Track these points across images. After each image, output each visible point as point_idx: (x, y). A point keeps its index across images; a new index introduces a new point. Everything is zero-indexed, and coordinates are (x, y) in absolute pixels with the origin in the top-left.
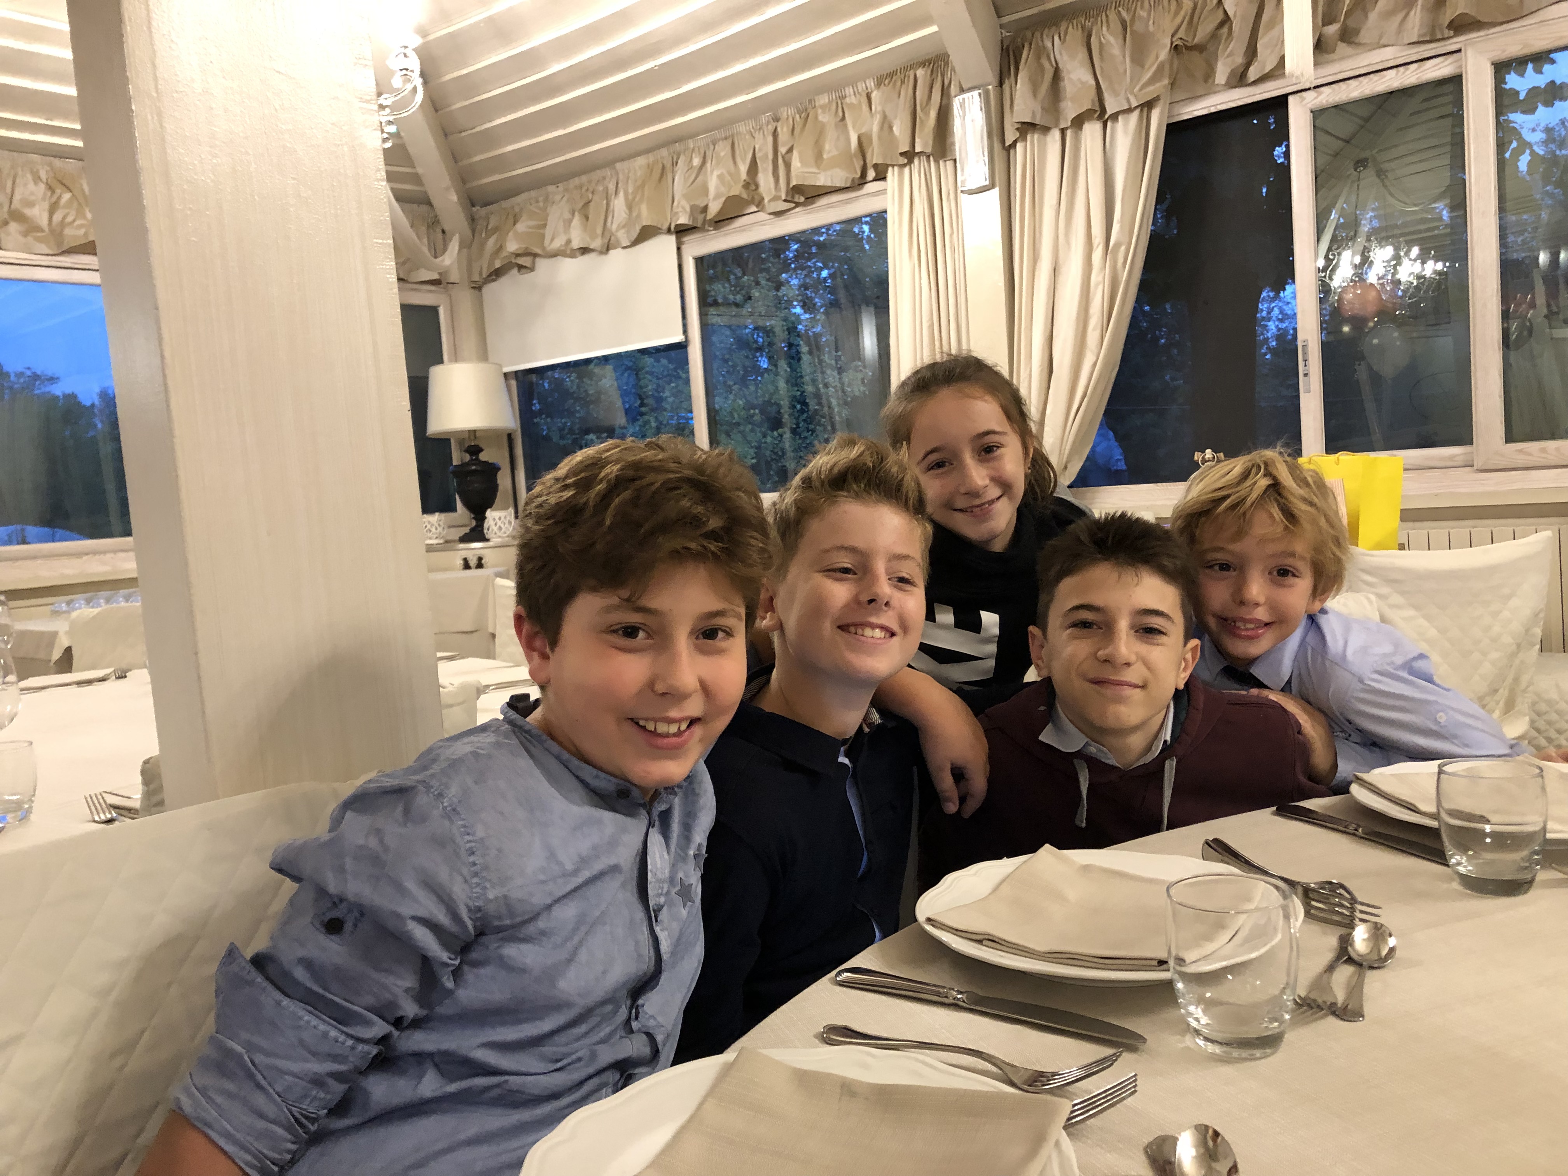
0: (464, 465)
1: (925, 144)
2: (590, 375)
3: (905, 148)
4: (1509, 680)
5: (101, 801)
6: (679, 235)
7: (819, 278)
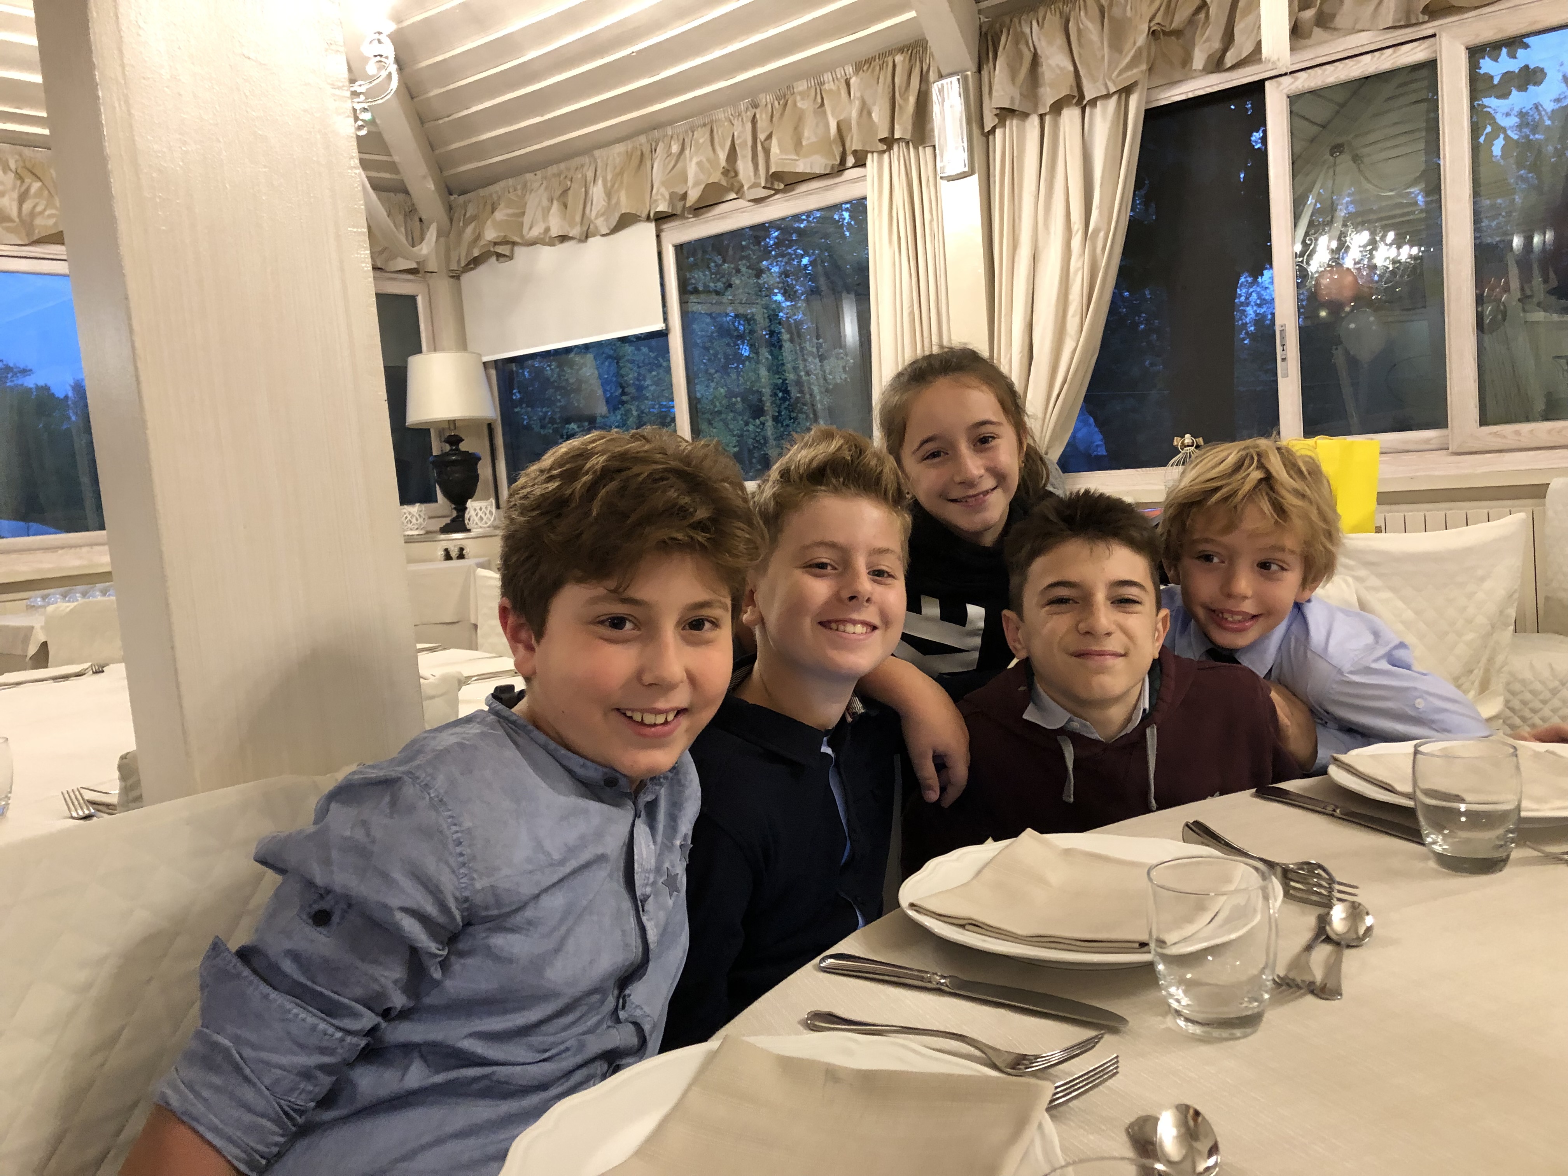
0: (444, 455)
1: (904, 130)
2: (571, 364)
3: (884, 134)
4: (1484, 660)
5: (79, 797)
7: (800, 265)
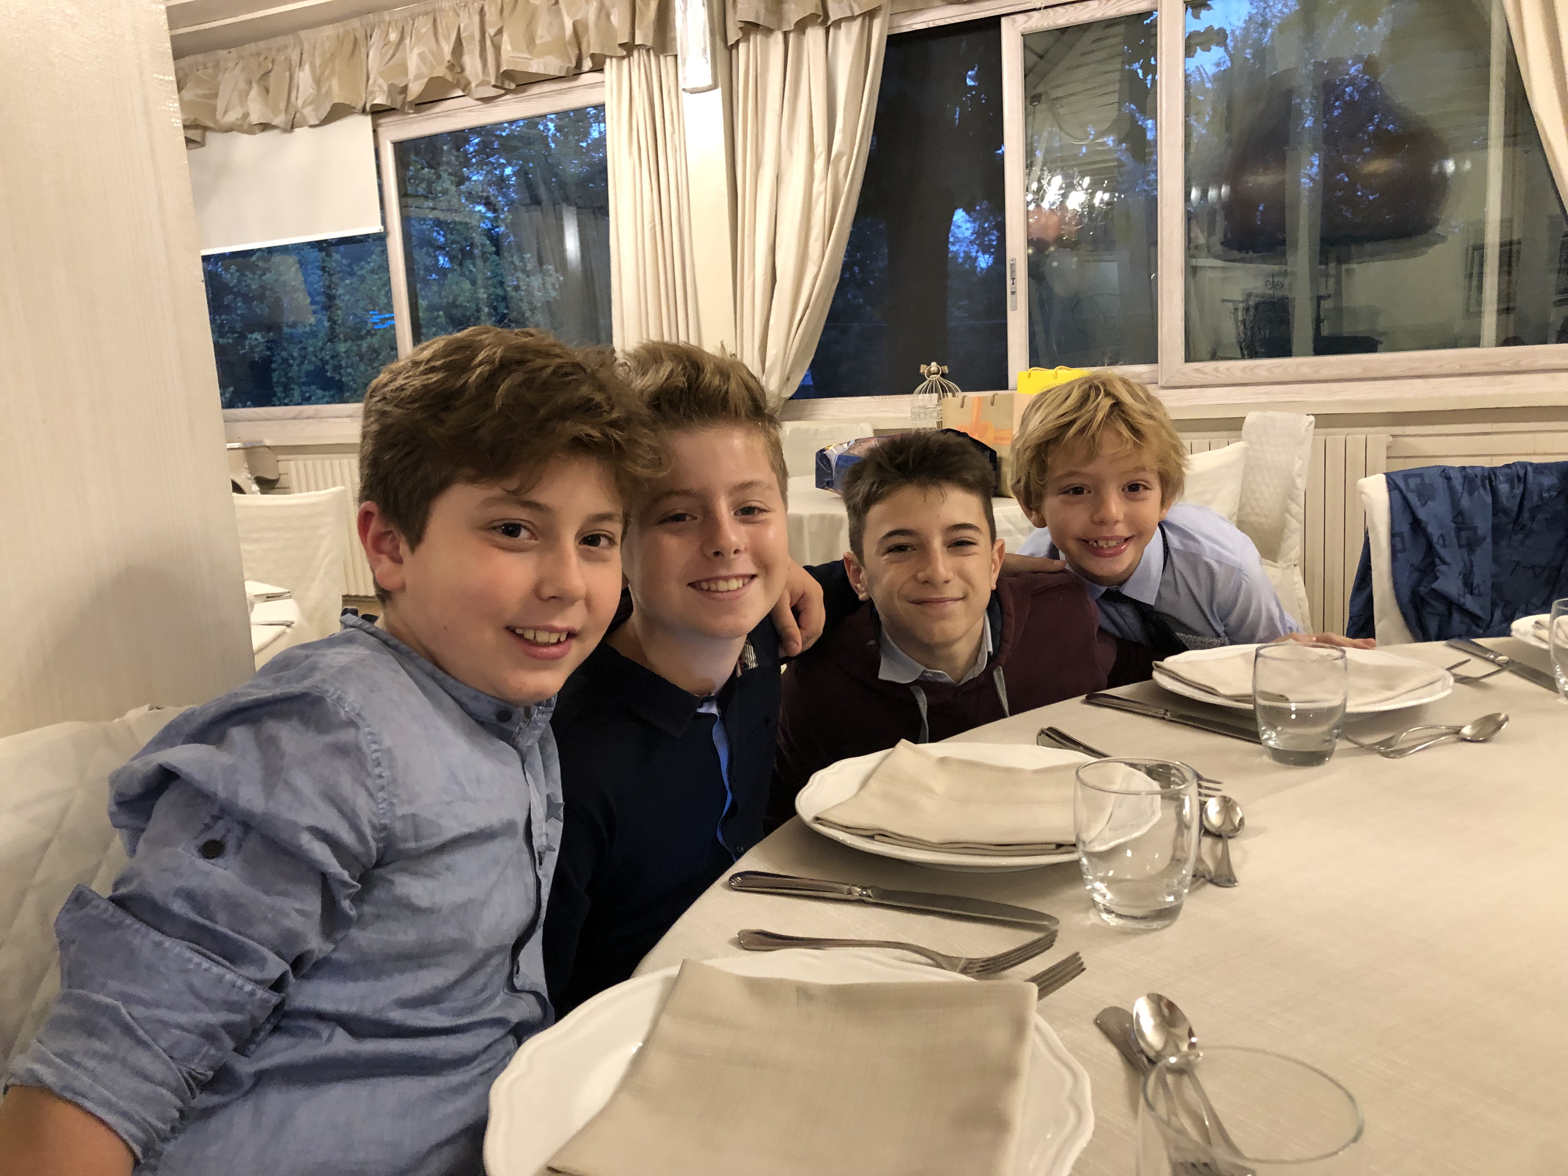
1: (645, 36)
3: (625, 39)
6: (375, 115)
7: (502, 175)
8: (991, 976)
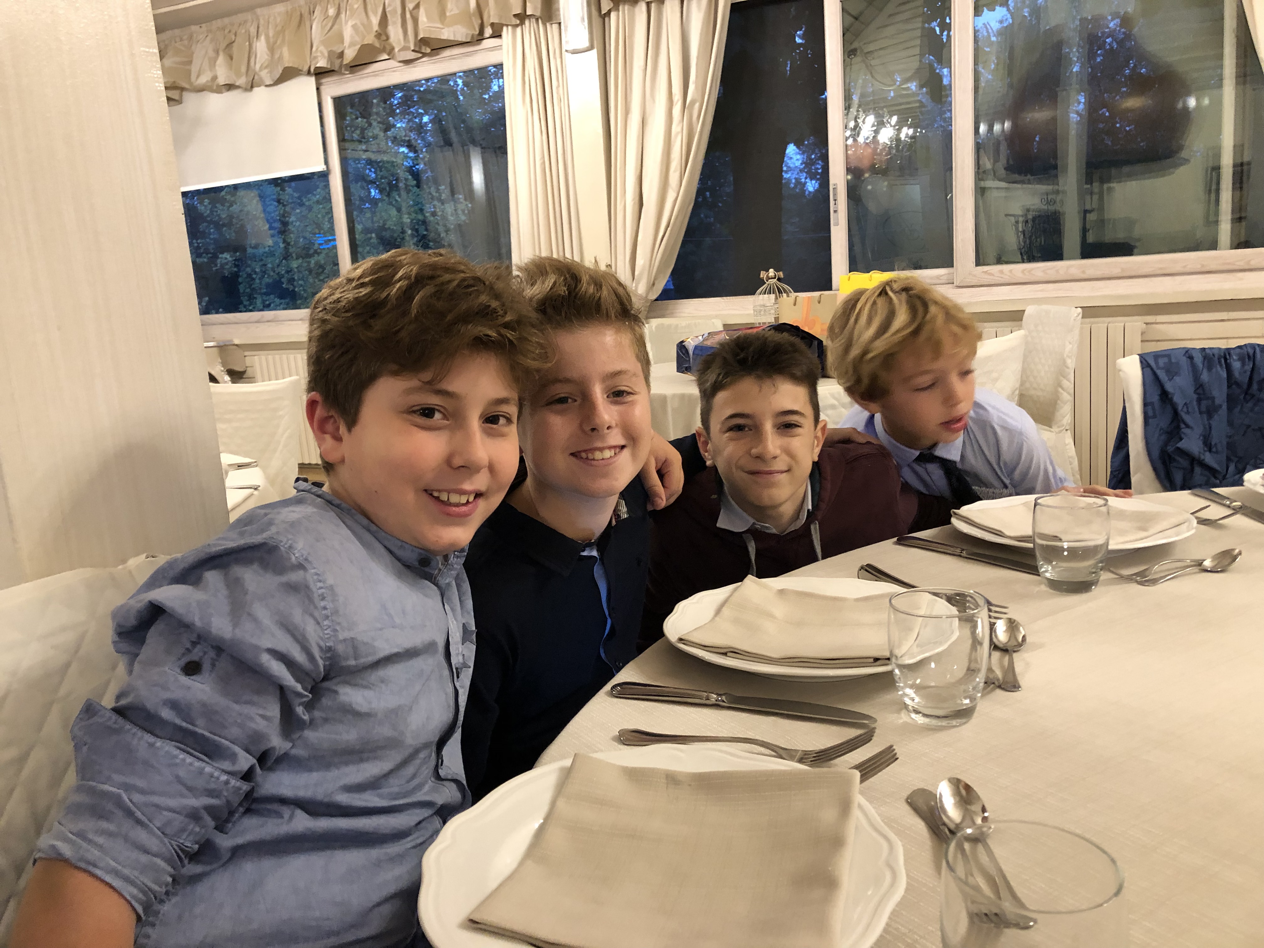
1: (535, 8)
3: (518, 11)
6: (318, 76)
7: (421, 123)
8: (824, 764)
